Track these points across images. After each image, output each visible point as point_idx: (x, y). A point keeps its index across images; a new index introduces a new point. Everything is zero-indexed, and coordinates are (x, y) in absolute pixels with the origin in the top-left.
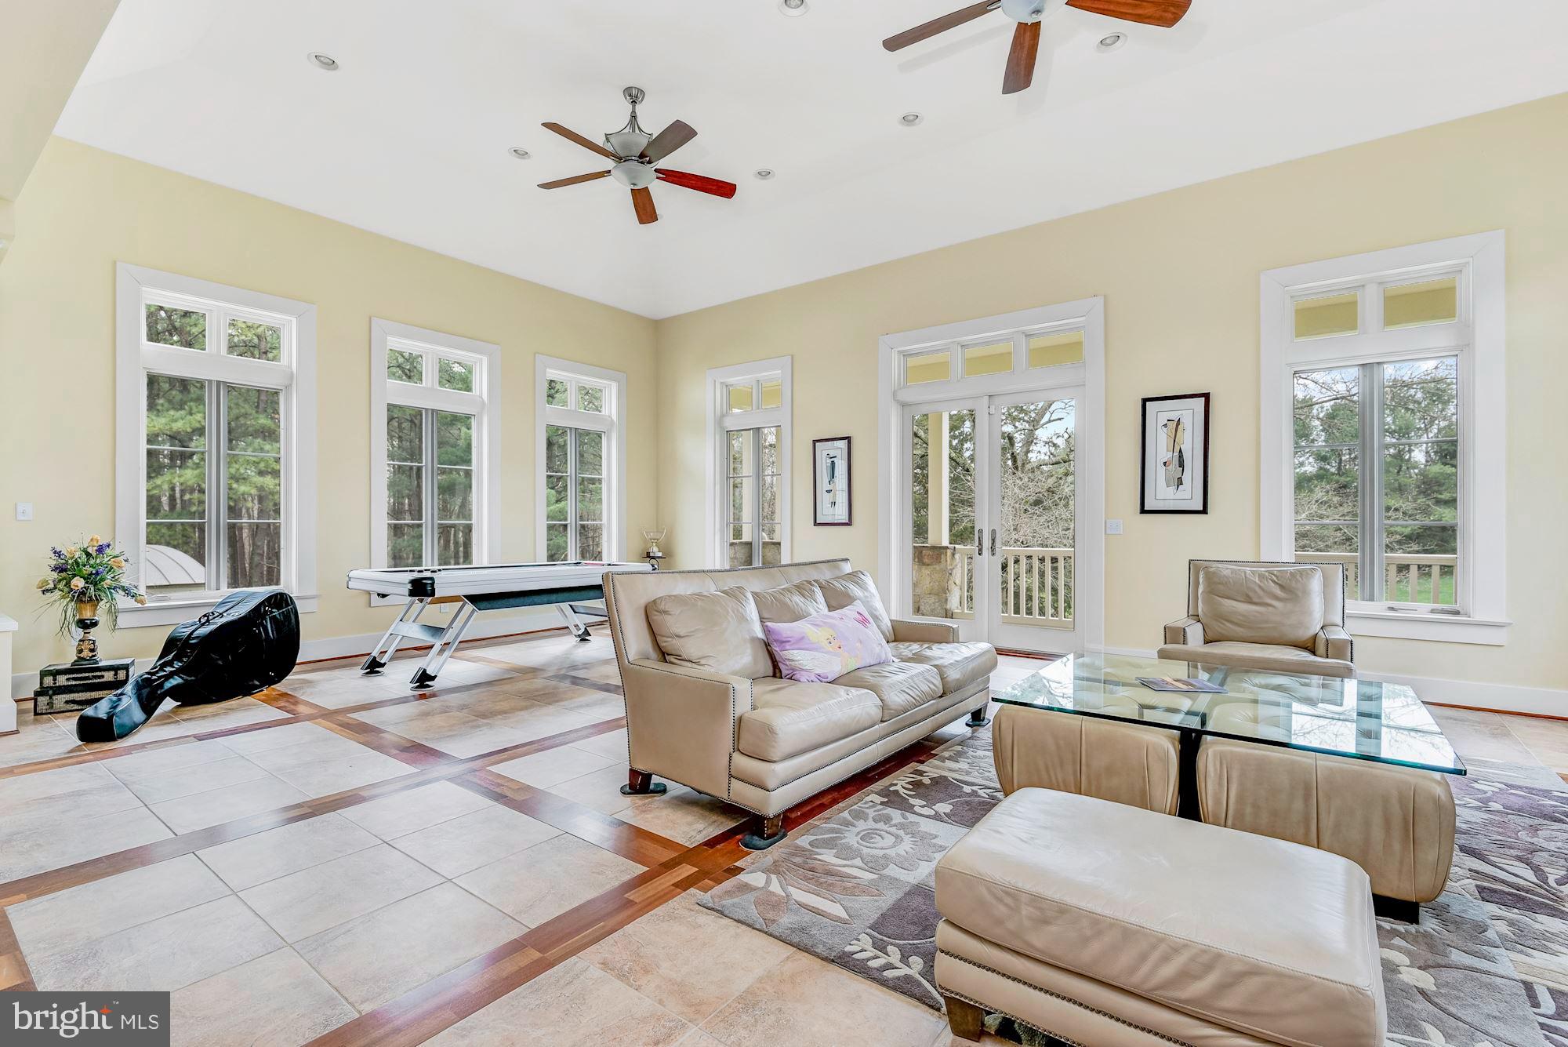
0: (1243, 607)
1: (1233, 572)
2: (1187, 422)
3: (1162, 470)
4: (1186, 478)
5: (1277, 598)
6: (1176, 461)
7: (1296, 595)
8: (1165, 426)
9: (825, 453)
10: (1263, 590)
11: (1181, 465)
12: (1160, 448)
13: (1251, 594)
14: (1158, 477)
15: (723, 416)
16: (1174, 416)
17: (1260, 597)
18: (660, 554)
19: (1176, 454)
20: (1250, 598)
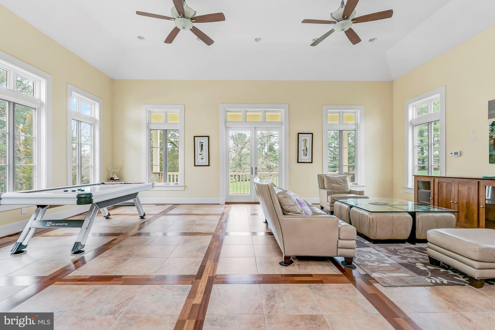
0: (336, 185)
1: (332, 177)
2: (308, 140)
3: (302, 152)
4: (308, 154)
5: (342, 183)
6: (306, 150)
7: (346, 182)
8: (303, 140)
9: (199, 141)
10: (340, 181)
11: (307, 151)
12: (302, 147)
13: (337, 182)
14: (301, 153)
15: (149, 123)
16: (305, 138)
17: (339, 183)
18: (118, 178)
19: (306, 148)
20: (337, 183)
